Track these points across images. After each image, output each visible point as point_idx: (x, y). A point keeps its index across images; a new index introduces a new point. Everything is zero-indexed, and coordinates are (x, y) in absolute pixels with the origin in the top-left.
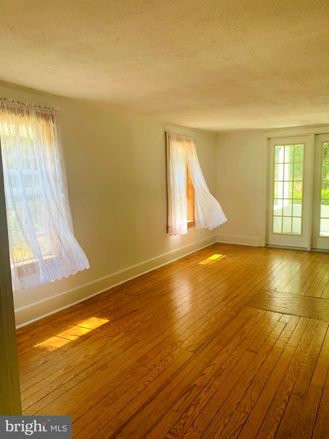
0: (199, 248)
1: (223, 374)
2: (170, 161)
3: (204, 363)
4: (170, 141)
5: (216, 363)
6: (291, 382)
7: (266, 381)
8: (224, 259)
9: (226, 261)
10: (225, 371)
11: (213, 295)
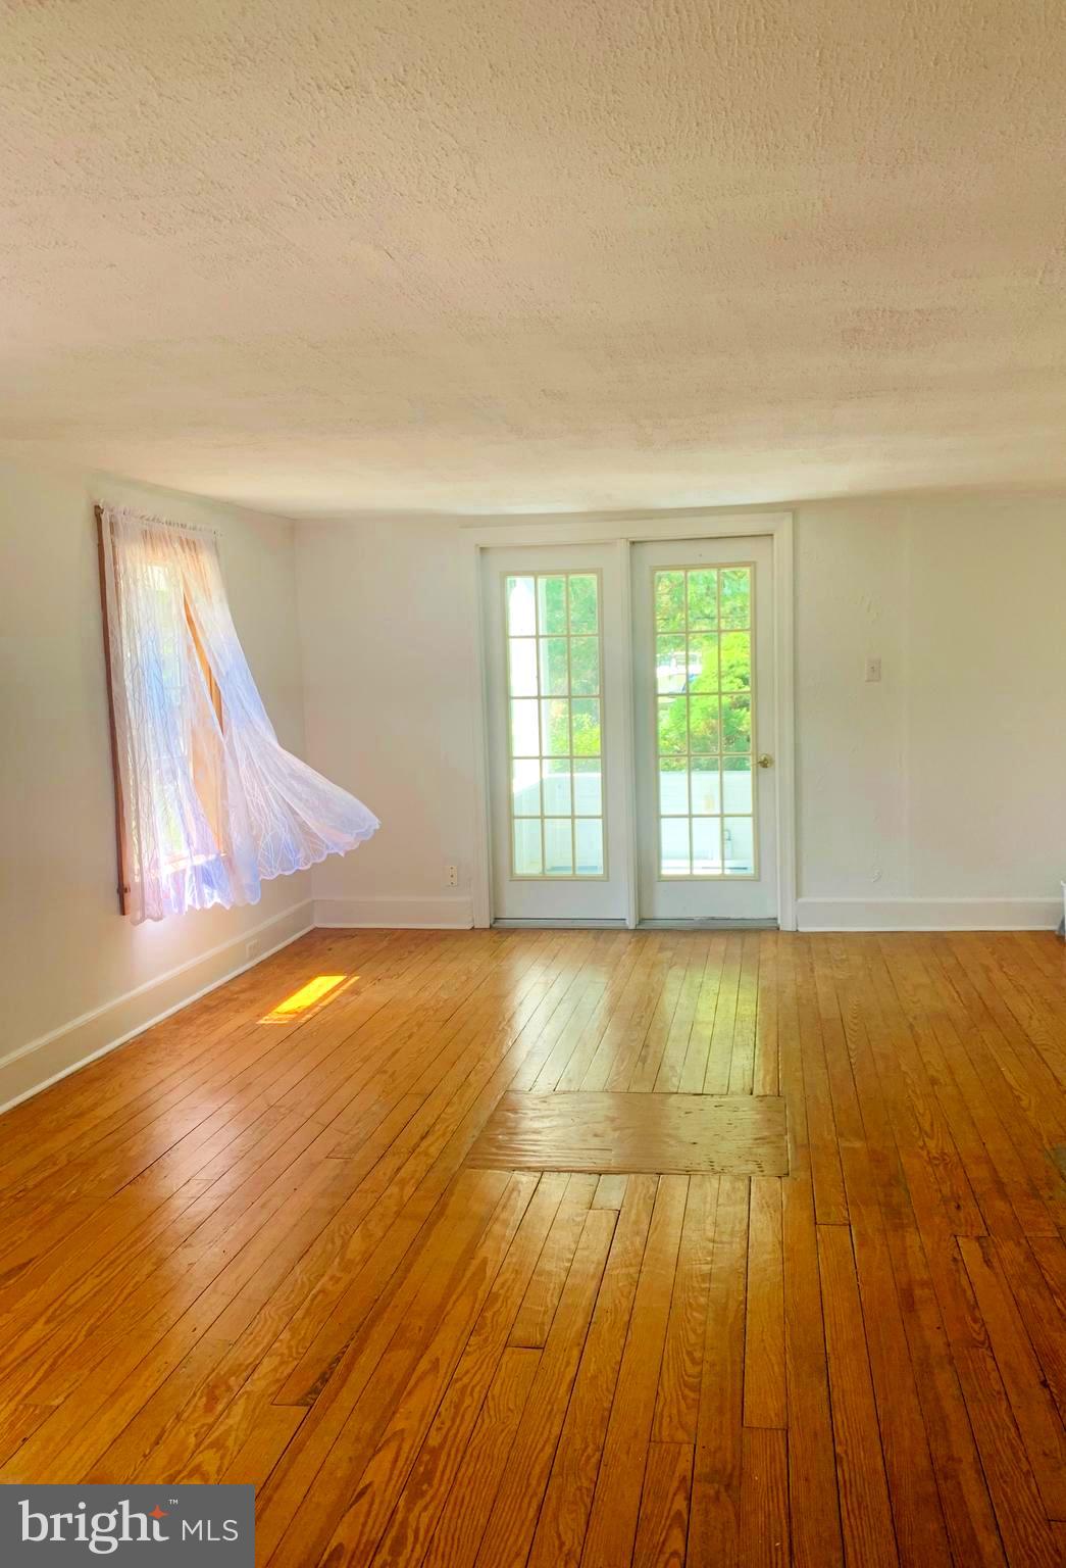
0: (252, 958)
1: (440, 1467)
2: (120, 624)
3: (358, 1439)
4: (116, 543)
5: (402, 1431)
6: (681, 1435)
7: (598, 1454)
8: (355, 991)
9: (361, 998)
10: (443, 1457)
11: (339, 1144)
